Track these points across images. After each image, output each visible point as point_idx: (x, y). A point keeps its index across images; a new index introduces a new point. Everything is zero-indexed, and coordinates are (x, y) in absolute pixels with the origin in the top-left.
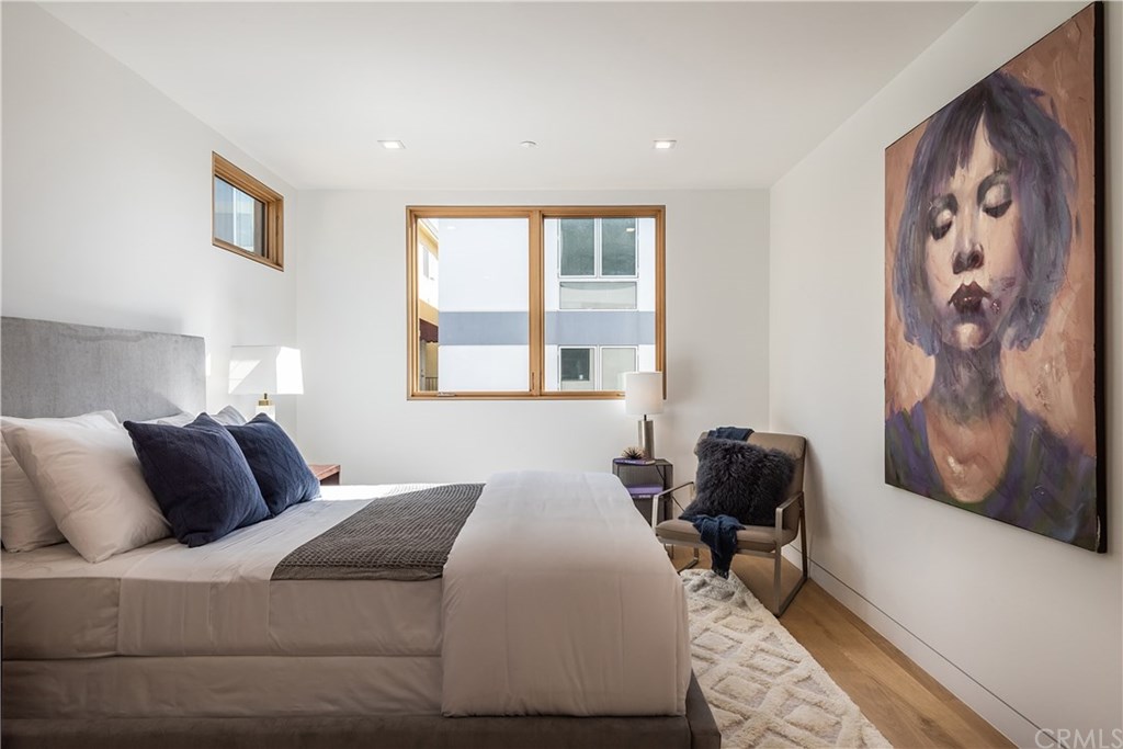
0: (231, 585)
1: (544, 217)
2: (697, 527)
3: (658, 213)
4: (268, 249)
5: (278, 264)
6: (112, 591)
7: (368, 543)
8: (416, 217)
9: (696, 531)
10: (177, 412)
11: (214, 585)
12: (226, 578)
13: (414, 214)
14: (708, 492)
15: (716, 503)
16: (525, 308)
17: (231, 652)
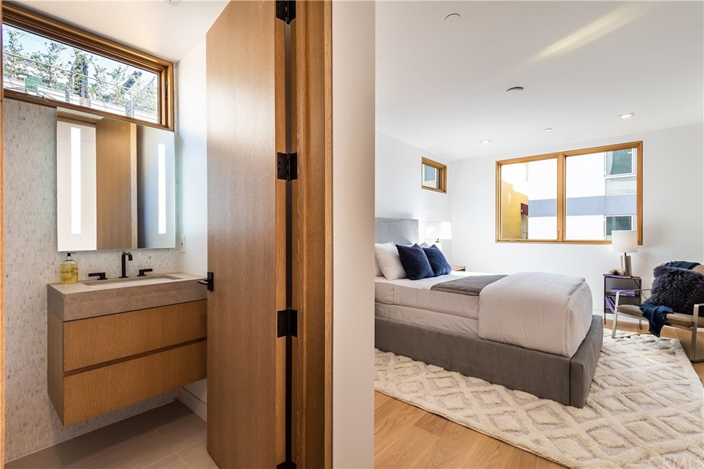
0: (420, 290)
1: (566, 156)
2: (641, 309)
3: (638, 145)
4: (441, 187)
5: (445, 191)
6: (393, 288)
7: (459, 284)
8: (501, 165)
9: (641, 311)
10: (410, 244)
11: (416, 289)
12: (419, 288)
13: (499, 164)
14: (657, 294)
15: (661, 300)
16: (555, 197)
17: (420, 308)
